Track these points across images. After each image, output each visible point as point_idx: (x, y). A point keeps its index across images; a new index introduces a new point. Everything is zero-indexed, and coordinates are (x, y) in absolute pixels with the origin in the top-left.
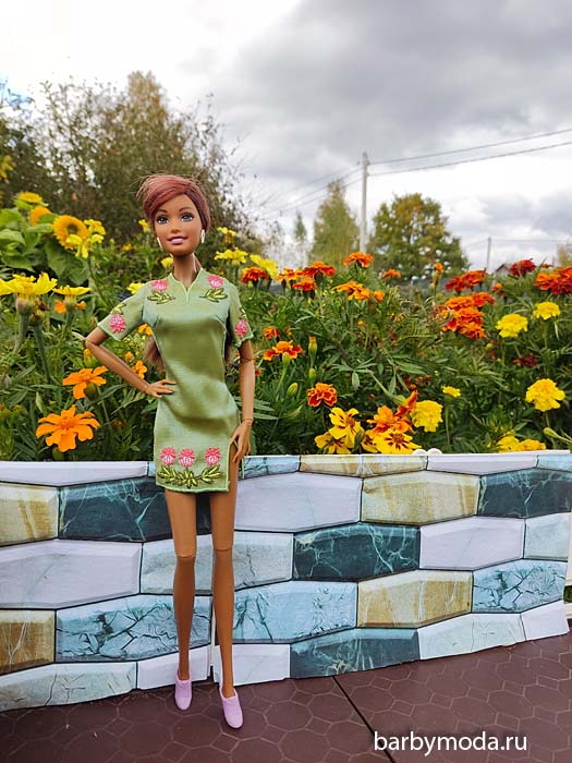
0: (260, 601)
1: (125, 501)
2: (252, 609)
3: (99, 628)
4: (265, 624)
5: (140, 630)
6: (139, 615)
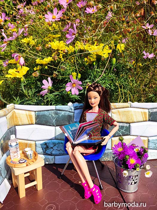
1: (50, 116)
3: (45, 146)
5: (55, 148)
6: (55, 144)
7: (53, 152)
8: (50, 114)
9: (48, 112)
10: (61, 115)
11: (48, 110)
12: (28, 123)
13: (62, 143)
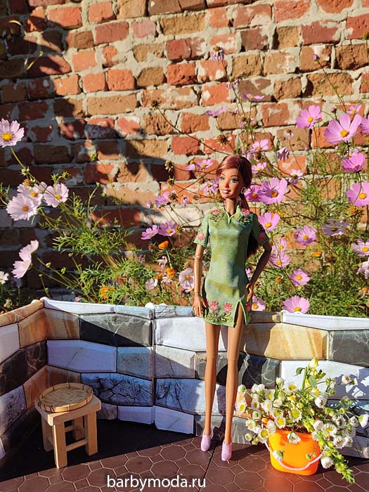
0: (177, 387)
1: (107, 324)
2: (172, 391)
3: (97, 385)
4: (178, 399)
5: (117, 390)
6: (115, 383)
7: (114, 399)
8: (106, 321)
9: (103, 316)
10: (127, 324)
11: (104, 313)
12: (66, 336)
13: (129, 383)
